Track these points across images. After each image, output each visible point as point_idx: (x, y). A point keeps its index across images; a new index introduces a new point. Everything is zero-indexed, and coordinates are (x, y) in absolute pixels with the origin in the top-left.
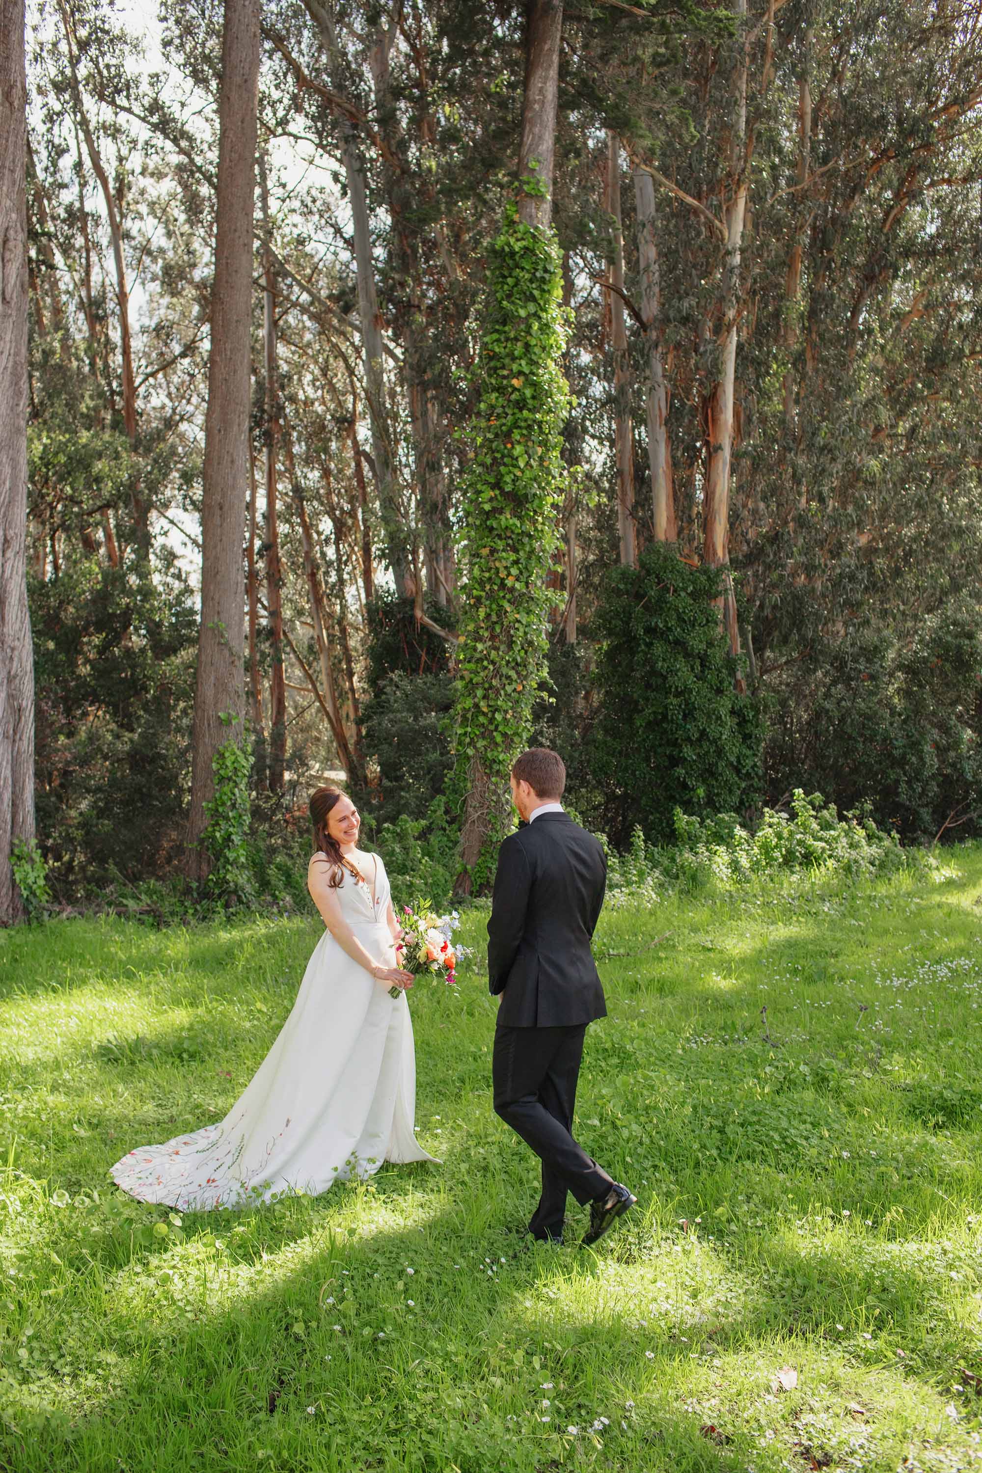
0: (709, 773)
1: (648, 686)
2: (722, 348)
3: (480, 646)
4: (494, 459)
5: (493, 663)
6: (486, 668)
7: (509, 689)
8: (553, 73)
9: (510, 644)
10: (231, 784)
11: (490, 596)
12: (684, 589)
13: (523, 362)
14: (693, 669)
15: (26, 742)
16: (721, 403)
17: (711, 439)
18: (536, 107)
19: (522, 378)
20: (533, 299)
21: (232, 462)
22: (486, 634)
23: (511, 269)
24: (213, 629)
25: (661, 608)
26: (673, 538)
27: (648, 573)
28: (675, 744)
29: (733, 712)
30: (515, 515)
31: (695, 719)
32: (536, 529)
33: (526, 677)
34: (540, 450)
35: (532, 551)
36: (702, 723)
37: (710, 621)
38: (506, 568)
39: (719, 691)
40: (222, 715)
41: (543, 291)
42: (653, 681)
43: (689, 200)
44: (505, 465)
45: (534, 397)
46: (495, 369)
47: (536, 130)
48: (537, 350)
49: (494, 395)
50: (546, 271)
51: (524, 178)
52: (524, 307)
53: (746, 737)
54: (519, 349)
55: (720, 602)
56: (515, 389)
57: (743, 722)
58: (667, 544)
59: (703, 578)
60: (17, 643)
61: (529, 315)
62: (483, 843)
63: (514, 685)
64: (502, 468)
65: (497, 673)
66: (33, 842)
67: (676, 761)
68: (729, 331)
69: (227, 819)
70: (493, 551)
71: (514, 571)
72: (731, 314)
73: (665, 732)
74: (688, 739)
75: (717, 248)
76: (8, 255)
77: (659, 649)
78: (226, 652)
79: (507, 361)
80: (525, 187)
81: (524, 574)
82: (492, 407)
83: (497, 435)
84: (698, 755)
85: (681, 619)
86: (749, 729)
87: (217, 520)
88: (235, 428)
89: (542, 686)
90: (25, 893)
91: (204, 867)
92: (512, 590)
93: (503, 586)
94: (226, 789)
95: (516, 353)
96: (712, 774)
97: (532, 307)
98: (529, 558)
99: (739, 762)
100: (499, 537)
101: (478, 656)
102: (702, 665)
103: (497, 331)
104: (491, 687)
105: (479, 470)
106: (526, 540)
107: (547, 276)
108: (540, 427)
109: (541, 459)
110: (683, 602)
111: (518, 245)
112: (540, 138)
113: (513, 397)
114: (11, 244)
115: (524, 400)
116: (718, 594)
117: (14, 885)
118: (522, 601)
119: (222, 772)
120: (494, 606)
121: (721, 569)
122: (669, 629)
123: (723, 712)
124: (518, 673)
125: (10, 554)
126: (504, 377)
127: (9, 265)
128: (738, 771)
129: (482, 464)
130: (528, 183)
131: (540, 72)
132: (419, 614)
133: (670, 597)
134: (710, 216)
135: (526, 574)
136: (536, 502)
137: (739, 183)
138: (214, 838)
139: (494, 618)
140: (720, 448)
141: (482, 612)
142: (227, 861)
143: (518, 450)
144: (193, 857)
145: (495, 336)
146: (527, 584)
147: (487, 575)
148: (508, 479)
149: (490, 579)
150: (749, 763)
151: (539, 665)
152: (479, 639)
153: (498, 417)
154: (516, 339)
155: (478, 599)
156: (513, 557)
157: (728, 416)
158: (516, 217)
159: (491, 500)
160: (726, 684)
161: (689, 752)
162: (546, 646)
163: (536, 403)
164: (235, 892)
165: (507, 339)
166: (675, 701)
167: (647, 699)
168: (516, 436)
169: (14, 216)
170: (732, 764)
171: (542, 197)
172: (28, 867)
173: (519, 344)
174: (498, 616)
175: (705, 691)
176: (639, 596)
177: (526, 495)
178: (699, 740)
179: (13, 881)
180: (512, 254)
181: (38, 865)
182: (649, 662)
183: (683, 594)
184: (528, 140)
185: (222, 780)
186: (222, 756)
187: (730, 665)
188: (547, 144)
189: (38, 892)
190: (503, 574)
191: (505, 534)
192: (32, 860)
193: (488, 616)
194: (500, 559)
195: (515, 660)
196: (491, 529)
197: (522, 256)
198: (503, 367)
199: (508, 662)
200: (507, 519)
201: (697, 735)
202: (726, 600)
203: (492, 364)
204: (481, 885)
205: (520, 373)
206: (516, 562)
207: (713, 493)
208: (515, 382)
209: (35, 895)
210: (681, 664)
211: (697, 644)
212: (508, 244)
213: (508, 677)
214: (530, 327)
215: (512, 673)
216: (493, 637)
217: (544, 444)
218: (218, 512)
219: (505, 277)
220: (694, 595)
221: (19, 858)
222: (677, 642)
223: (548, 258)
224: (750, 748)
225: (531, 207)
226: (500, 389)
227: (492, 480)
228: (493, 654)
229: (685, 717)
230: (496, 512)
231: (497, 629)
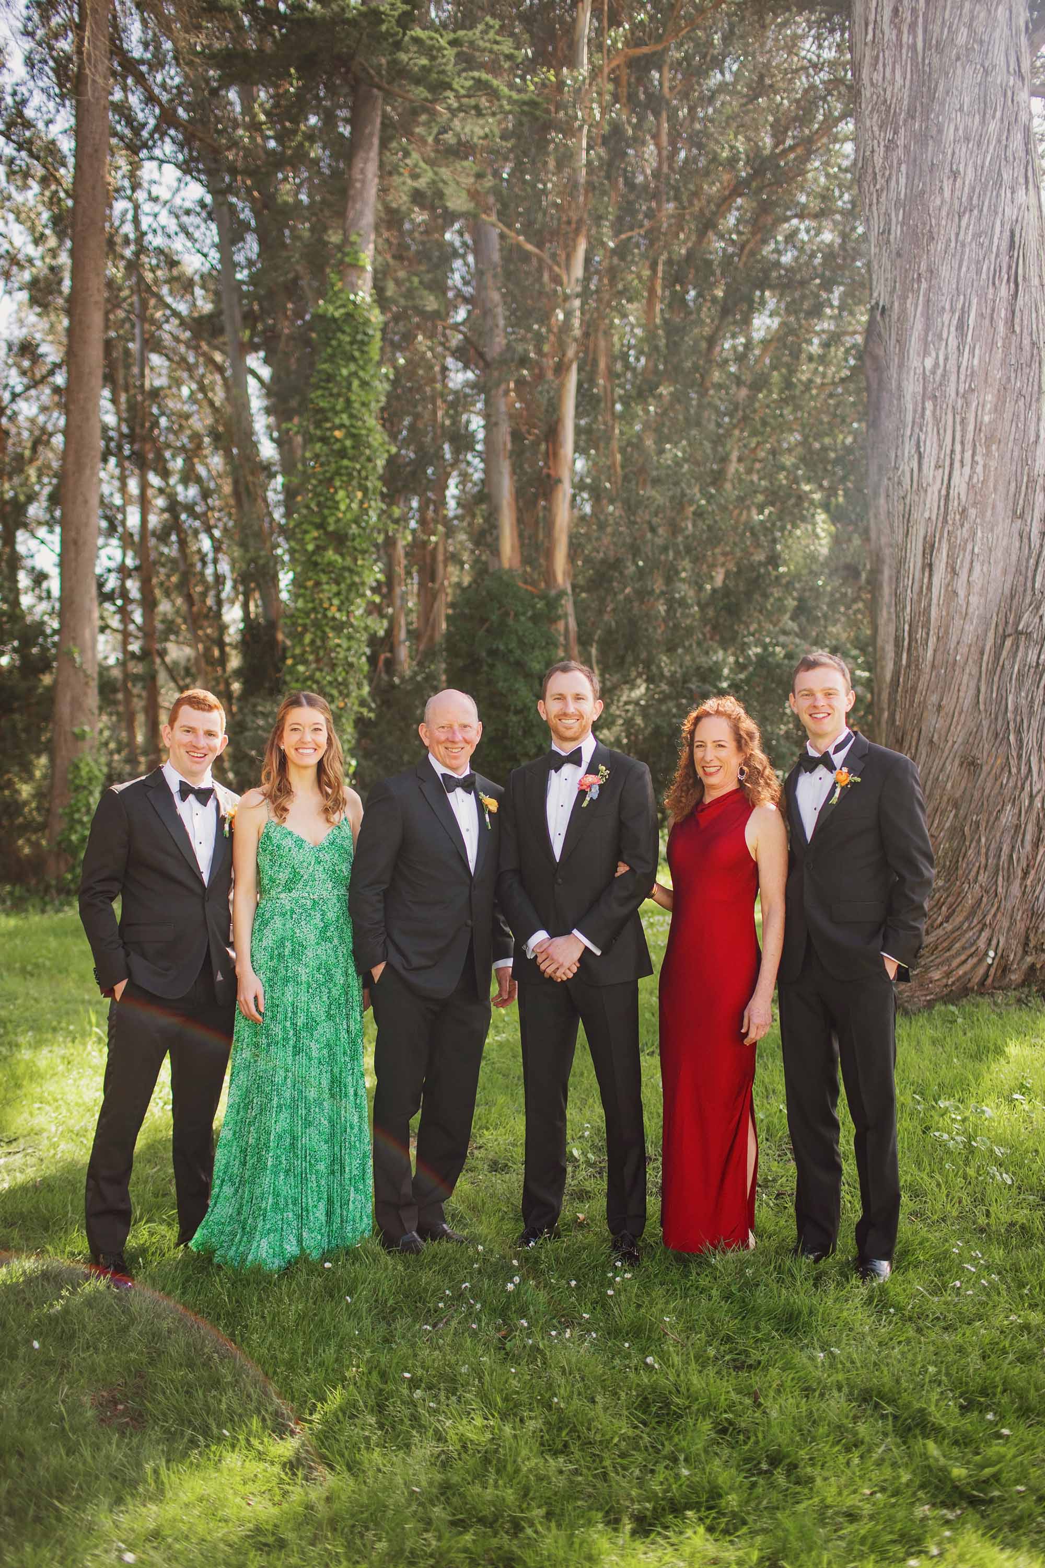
2: (562, 387)
3: (305, 668)
4: (319, 502)
5: (317, 682)
9: (333, 667)
10: (86, 793)
11: (317, 624)
12: (524, 614)
13: (344, 416)
16: (562, 438)
17: (552, 472)
18: (358, 185)
19: (343, 430)
20: (353, 359)
21: (86, 502)
22: (312, 658)
23: (334, 332)
24: (68, 654)
25: (502, 632)
26: (516, 563)
27: (492, 599)
30: (338, 551)
32: (356, 565)
33: (348, 695)
34: (360, 494)
35: (353, 584)
37: (551, 643)
38: (329, 599)
40: (77, 730)
41: (363, 352)
43: (529, 247)
44: (328, 508)
45: (353, 447)
46: (321, 421)
47: (358, 206)
48: (357, 405)
49: (319, 445)
50: (365, 334)
51: (347, 250)
52: (346, 366)
54: (340, 405)
55: (561, 625)
56: (337, 440)
58: (511, 570)
59: (542, 604)
61: (350, 374)
64: (326, 512)
68: (568, 368)
69: (82, 823)
70: (318, 584)
71: (336, 602)
72: (570, 354)
75: (557, 292)
77: (501, 670)
78: (81, 674)
79: (330, 415)
80: (347, 259)
81: (345, 605)
82: (317, 456)
83: (320, 482)
85: (521, 642)
87: (72, 555)
89: (363, 703)
92: (334, 619)
93: (325, 616)
94: (80, 797)
95: (338, 407)
97: (353, 367)
98: (350, 590)
100: (324, 571)
101: (303, 676)
103: (322, 388)
105: (305, 512)
106: (347, 574)
107: (366, 339)
108: (359, 474)
109: (362, 502)
110: (523, 626)
111: (340, 311)
112: (361, 213)
113: (336, 447)
115: (345, 450)
116: (559, 618)
118: (343, 628)
119: (77, 782)
120: (318, 633)
121: (561, 595)
122: (511, 651)
124: (341, 693)
126: (328, 429)
129: (309, 507)
130: (350, 255)
131: (362, 154)
132: (280, 636)
133: (510, 621)
134: (550, 262)
136: (357, 540)
137: (577, 231)
138: (70, 840)
139: (319, 643)
140: (559, 481)
141: (308, 638)
143: (341, 494)
145: (320, 392)
146: (347, 613)
147: (310, 605)
148: (331, 520)
149: (314, 609)
151: (360, 686)
152: (305, 662)
153: (322, 464)
154: (339, 395)
155: (305, 627)
156: (335, 588)
157: (567, 451)
158: (339, 285)
159: (315, 539)
162: (366, 668)
163: (356, 453)
165: (331, 395)
166: (515, 719)
168: (338, 482)
171: (363, 269)
173: (341, 400)
174: (322, 641)
176: (483, 620)
177: (346, 535)
180: (334, 320)
183: (523, 619)
184: (351, 214)
185: (78, 789)
186: (77, 767)
188: (369, 218)
190: (326, 605)
191: (328, 568)
193: (313, 642)
194: (322, 591)
195: (337, 680)
196: (316, 564)
197: (344, 321)
198: (327, 420)
199: (331, 682)
200: (331, 555)
202: (566, 623)
203: (318, 417)
205: (342, 426)
206: (338, 594)
207: (555, 521)
208: (337, 434)
211: (534, 665)
212: (331, 310)
214: (350, 384)
215: (335, 692)
216: (318, 660)
217: (363, 488)
219: (329, 339)
220: (535, 619)
222: (517, 663)
223: (367, 322)
225: (352, 276)
226: (324, 440)
227: (318, 520)
228: (318, 675)
229: (525, 732)
230: (319, 549)
231: (321, 653)
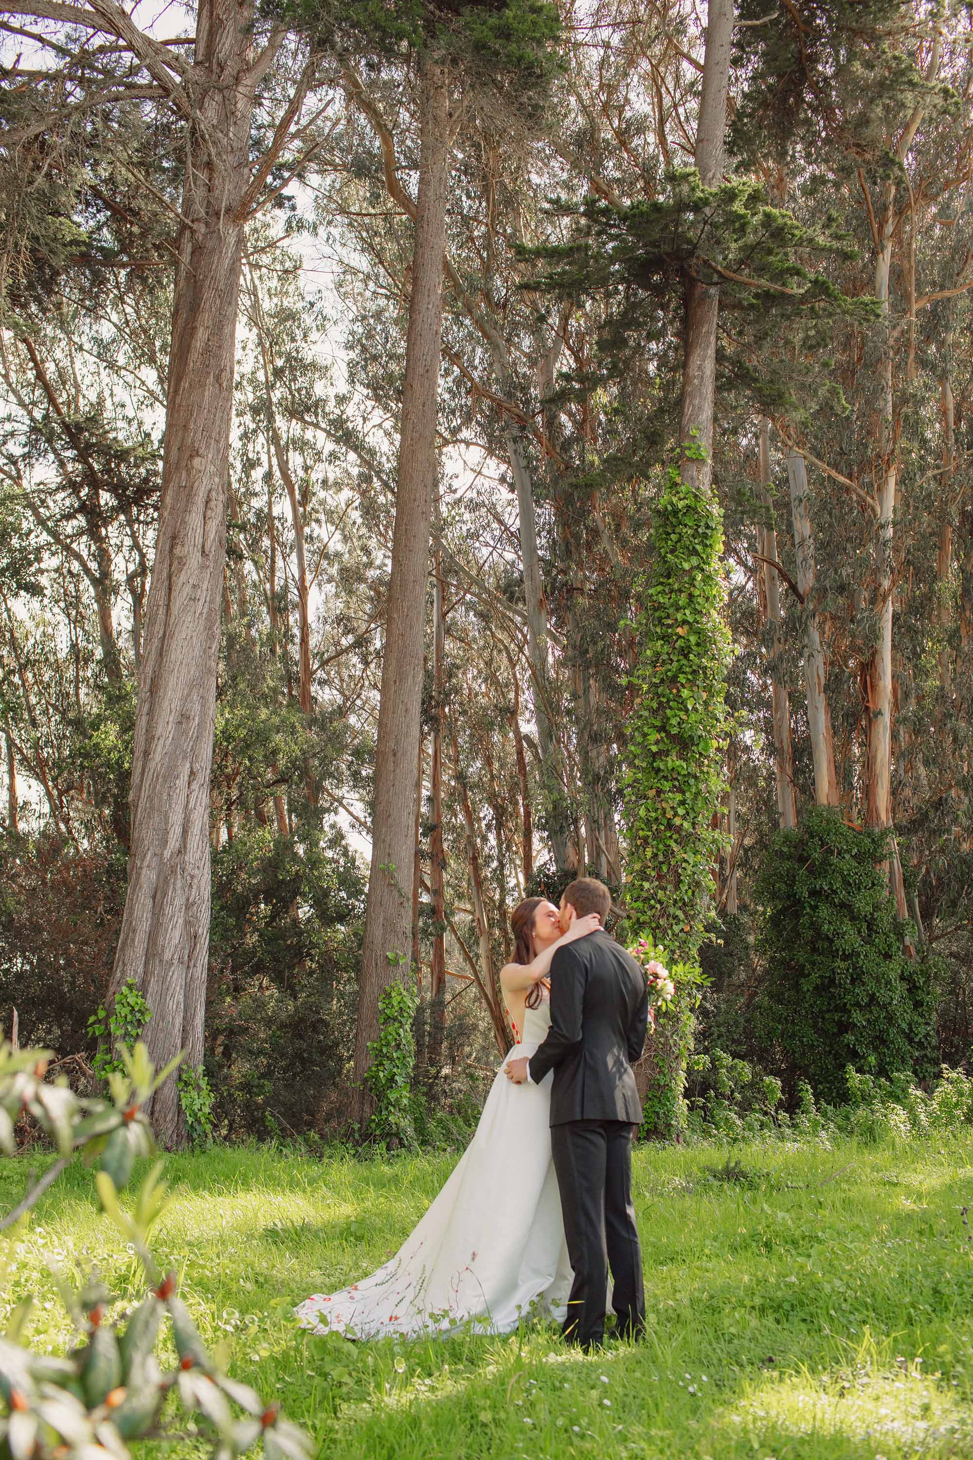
0: (880, 1041)
1: (814, 950)
2: (879, 616)
3: (646, 885)
4: (660, 703)
5: (660, 902)
6: (652, 907)
7: (676, 929)
8: (711, 352)
9: (678, 883)
10: (397, 1025)
11: (657, 836)
12: (849, 851)
13: (687, 612)
14: (859, 932)
15: (199, 969)
16: (880, 670)
17: (871, 705)
18: (696, 381)
19: (686, 627)
20: (695, 552)
21: (406, 711)
22: (653, 874)
23: (674, 527)
24: (383, 871)
25: (826, 871)
26: (834, 801)
27: (812, 836)
28: (844, 1009)
29: (902, 978)
30: (680, 757)
31: (864, 984)
32: (702, 772)
33: (693, 917)
34: (705, 695)
35: (698, 793)
36: (871, 986)
37: (876, 884)
38: (672, 808)
39: (887, 956)
40: (389, 955)
41: (706, 546)
42: (819, 944)
43: (842, 479)
44: (671, 708)
45: (698, 645)
46: (660, 619)
47: (696, 402)
48: (700, 600)
49: (660, 642)
50: (708, 527)
51: (686, 444)
52: (688, 561)
53: (918, 1004)
54: (683, 600)
55: (886, 865)
56: (680, 637)
57: (913, 989)
58: (829, 808)
59: (868, 841)
60: (196, 871)
61: (692, 568)
62: (651, 1087)
63: (681, 926)
64: (668, 711)
65: (664, 913)
66: (201, 1068)
67: (845, 1027)
68: (884, 600)
69: (391, 1059)
70: (659, 792)
71: (681, 811)
72: (886, 583)
73: (833, 997)
74: (857, 1004)
75: (870, 523)
76: (209, 512)
77: (824, 911)
78: (397, 895)
79: (671, 611)
80: (687, 453)
81: (691, 814)
82: (658, 654)
83: (662, 681)
84: (868, 1021)
85: (846, 882)
86: (920, 995)
87: (390, 766)
88: (410, 678)
89: (710, 927)
90: (190, 1120)
91: (367, 1108)
92: (679, 829)
93: (670, 826)
94: (390, 1029)
95: (681, 603)
96: (883, 1042)
97: (695, 561)
98: (695, 798)
99: (911, 1029)
100: (665, 778)
101: (644, 894)
102: (869, 929)
103: (662, 584)
104: (658, 927)
105: (646, 713)
106: (692, 781)
107: (709, 532)
108: (705, 673)
109: (706, 704)
110: (847, 864)
111: (681, 504)
112: (700, 408)
113: (677, 645)
114: (212, 504)
115: (689, 647)
116: (883, 857)
117: (180, 1111)
118: (687, 840)
119: (388, 1012)
120: (661, 846)
121: (884, 834)
122: (835, 892)
123: (893, 975)
124: (685, 913)
125: (195, 786)
126: (669, 626)
127: (209, 523)
128: (911, 1041)
129: (650, 709)
130: (689, 449)
131: (699, 350)
133: (834, 859)
134: (862, 493)
135: (692, 815)
136: (702, 745)
137: (888, 464)
138: (377, 1078)
139: (661, 858)
140: (880, 713)
141: (649, 852)
142: (390, 1103)
143: (685, 694)
144: (356, 1098)
145: (660, 588)
146: (694, 824)
147: (653, 814)
148: (674, 721)
149: (657, 819)
150: (922, 1030)
151: (707, 906)
152: (646, 878)
153: (664, 663)
154: (680, 591)
155: (645, 839)
156: (679, 797)
157: (886, 683)
158: (678, 480)
159: (657, 743)
160: (894, 949)
161: (858, 1018)
162: (713, 887)
163: (700, 650)
164: (397, 1135)
165: (672, 591)
166: (843, 965)
167: (813, 963)
168: (682, 679)
169: (217, 480)
170: (903, 1031)
171: (703, 461)
172: (194, 1094)
173: (683, 595)
174: (665, 856)
175: (873, 956)
176: (802, 859)
177: (691, 737)
178: (869, 1005)
179: (179, 1106)
180: (675, 512)
181: (204, 1093)
182: (815, 927)
183: (847, 856)
184: (688, 410)
185: (388, 1019)
186: (389, 996)
187: (899, 931)
188: (707, 413)
189: (203, 1120)
190: (670, 814)
191: (671, 775)
192: (198, 1088)
193: (655, 856)
194: (666, 800)
195: (682, 899)
196: (659, 770)
197: (685, 515)
198: (668, 617)
199: (675, 901)
200: (673, 761)
201: (866, 1000)
202: (891, 864)
203: (657, 614)
204: (648, 1131)
205: (685, 622)
206: (683, 803)
207: (875, 757)
208: (679, 630)
209: (200, 1123)
210: (847, 927)
211: (862, 904)
212: (672, 504)
213: (676, 917)
214: (694, 579)
215: (680, 913)
216: (660, 877)
217: (709, 689)
218: (392, 759)
219: (669, 534)
220: (859, 858)
221: (187, 1084)
222: (842, 905)
223: (710, 515)
224: (922, 1015)
225: (693, 470)
226: (665, 638)
227: (658, 723)
228: (660, 893)
229: (853, 981)
230: (663, 754)
231: (665, 869)
